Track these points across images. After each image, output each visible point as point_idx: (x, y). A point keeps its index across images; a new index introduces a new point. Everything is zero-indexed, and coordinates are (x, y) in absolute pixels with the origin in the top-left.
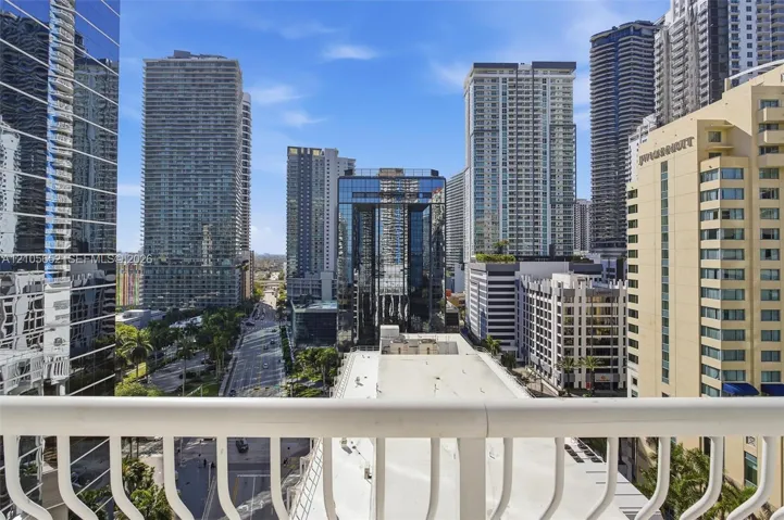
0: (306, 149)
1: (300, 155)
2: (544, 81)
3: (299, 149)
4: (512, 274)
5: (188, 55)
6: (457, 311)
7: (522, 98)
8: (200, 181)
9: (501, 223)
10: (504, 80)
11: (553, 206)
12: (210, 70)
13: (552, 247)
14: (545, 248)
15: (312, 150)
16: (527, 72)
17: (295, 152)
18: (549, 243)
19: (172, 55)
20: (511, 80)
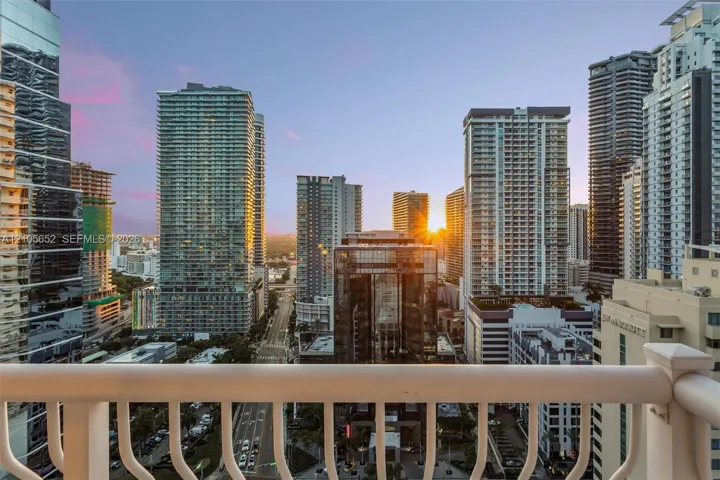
0: (314, 178)
1: (309, 184)
2: (540, 124)
3: (308, 178)
4: (507, 321)
5: (200, 87)
6: (454, 353)
7: (517, 142)
8: (213, 210)
9: (497, 264)
10: (500, 124)
11: (548, 246)
12: (221, 102)
13: (547, 288)
14: (539, 287)
15: (320, 178)
16: (523, 116)
17: (305, 181)
18: (544, 282)
19: (185, 87)
20: (507, 124)
